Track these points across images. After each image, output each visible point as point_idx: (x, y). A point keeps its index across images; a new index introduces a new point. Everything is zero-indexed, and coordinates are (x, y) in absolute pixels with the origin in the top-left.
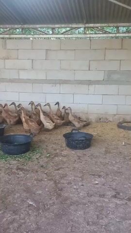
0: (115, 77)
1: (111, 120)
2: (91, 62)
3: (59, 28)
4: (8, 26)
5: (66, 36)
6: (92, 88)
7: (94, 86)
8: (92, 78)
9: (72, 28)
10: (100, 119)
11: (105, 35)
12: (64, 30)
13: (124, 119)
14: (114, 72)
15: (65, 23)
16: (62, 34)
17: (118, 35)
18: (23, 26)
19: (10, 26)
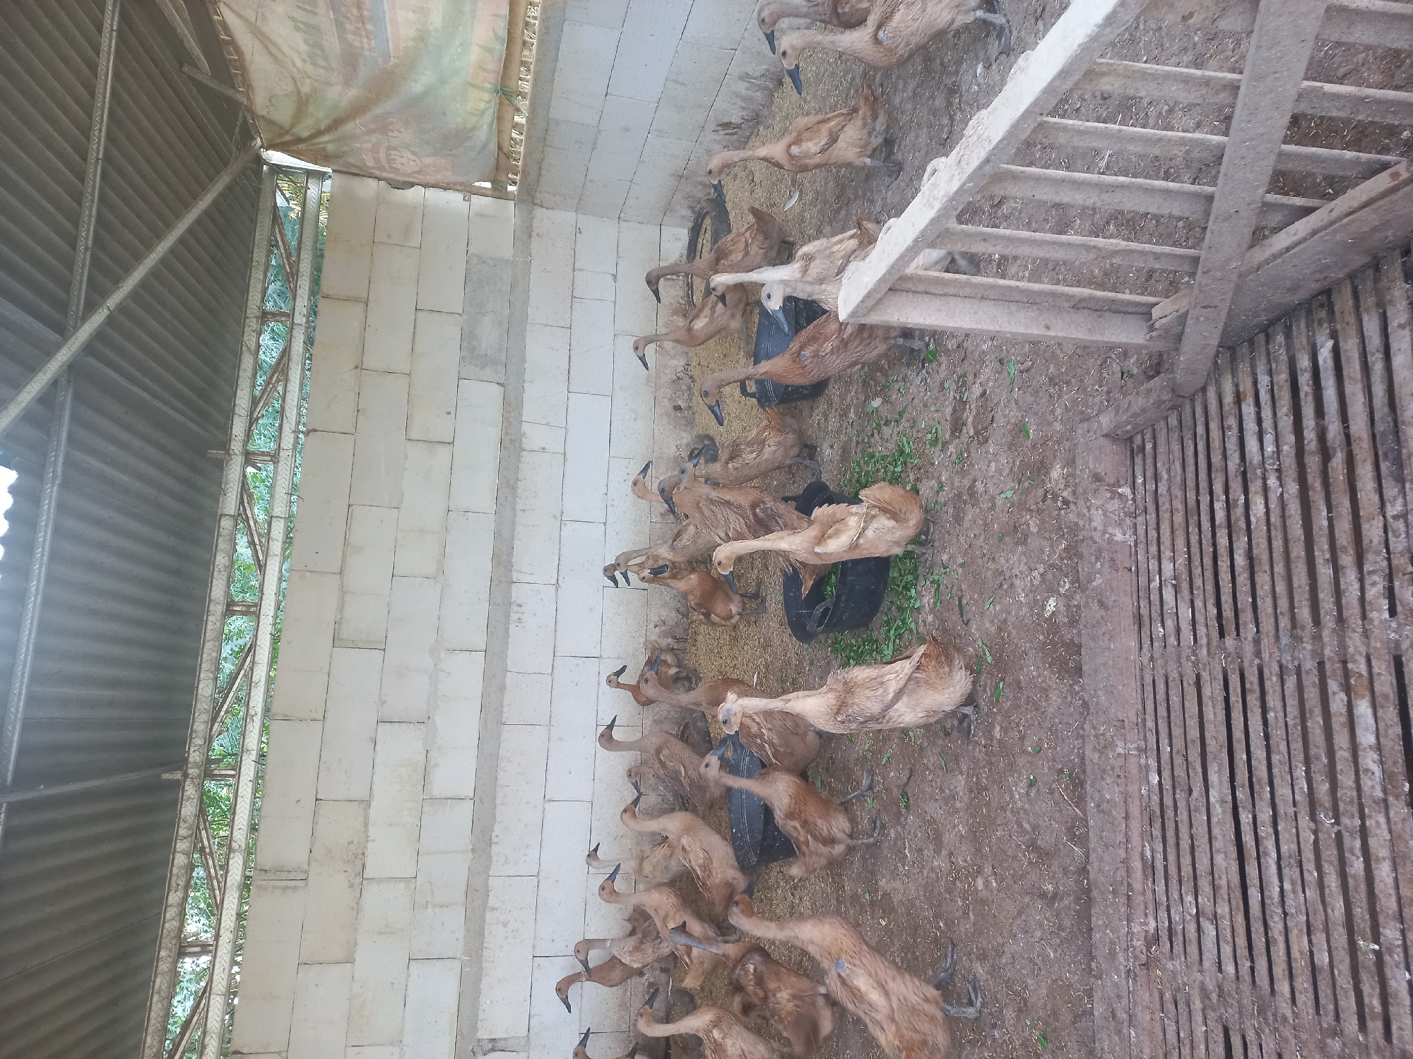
0: (489, 335)
1: (682, 362)
2: (414, 434)
3: (229, 581)
4: (180, 860)
5: (276, 547)
6: (534, 436)
7: (525, 427)
8: (492, 433)
9: (241, 517)
10: (677, 408)
11: (295, 374)
12: (244, 551)
13: (675, 313)
14: (468, 340)
15: (211, 549)
16: (261, 567)
17: (300, 319)
18: (193, 772)
19: (182, 846)
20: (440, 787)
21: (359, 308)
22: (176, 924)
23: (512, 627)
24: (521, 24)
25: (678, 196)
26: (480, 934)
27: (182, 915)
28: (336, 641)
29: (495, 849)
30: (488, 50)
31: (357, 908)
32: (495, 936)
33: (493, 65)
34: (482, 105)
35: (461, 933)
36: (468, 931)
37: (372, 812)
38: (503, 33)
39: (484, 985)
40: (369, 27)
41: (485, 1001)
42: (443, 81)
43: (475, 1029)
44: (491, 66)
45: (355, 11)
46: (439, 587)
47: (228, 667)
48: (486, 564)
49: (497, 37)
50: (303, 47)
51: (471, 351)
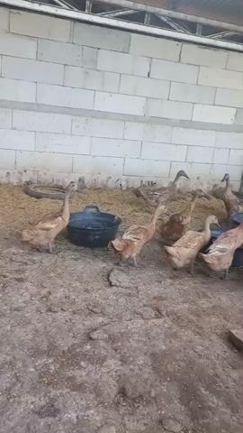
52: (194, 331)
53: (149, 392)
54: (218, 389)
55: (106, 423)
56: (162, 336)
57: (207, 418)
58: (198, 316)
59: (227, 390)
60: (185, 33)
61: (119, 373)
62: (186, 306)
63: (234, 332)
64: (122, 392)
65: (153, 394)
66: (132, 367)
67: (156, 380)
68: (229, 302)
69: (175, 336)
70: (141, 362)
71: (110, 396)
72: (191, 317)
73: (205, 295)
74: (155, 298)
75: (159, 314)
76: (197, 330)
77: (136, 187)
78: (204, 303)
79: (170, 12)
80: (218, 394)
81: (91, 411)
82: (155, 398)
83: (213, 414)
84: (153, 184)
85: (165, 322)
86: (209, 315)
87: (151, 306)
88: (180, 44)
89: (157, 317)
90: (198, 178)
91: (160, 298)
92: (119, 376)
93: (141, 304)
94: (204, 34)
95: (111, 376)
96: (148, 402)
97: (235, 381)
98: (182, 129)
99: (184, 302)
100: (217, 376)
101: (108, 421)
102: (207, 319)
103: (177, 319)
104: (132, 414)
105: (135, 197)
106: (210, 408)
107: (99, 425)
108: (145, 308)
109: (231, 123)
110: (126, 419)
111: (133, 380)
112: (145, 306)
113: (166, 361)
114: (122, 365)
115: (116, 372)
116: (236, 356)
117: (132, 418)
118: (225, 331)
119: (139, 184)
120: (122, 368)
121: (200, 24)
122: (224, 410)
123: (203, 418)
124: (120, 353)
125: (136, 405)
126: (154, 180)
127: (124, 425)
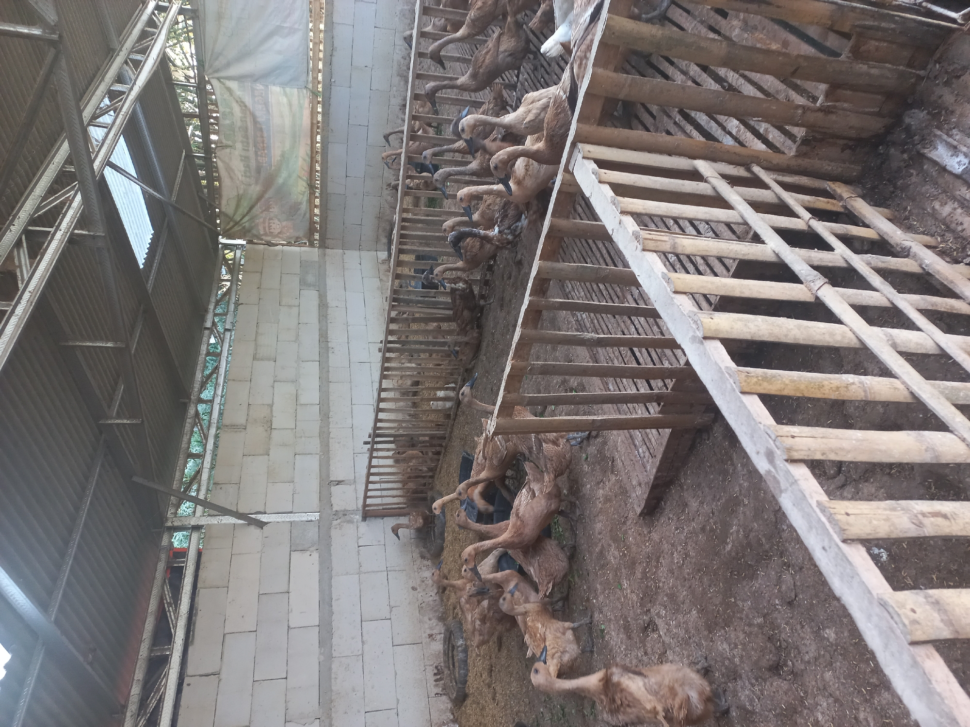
2: (283, 303)
20: (303, 400)
21: (258, 274)
22: (187, 446)
23: (330, 355)
24: (315, 133)
25: (380, 231)
26: (328, 445)
27: (189, 442)
28: (255, 358)
29: (331, 420)
30: (304, 160)
31: (270, 438)
32: (334, 446)
33: (307, 168)
34: (303, 189)
35: (319, 446)
36: (322, 445)
37: (274, 408)
38: (309, 152)
39: (331, 462)
40: (266, 151)
41: (332, 468)
42: (290, 176)
43: (328, 476)
44: (306, 168)
45: (261, 145)
46: (297, 344)
47: (207, 372)
48: (317, 337)
49: (307, 154)
50: (243, 169)
51: (303, 283)
52: (657, 567)
53: (760, 627)
54: (718, 525)
55: (825, 688)
56: (680, 617)
57: (760, 539)
58: (634, 563)
59: (716, 513)
60: (167, 675)
61: (754, 681)
62: (625, 584)
63: (639, 510)
64: (776, 669)
65: (760, 620)
66: (737, 660)
67: (741, 619)
68: (601, 518)
69: (672, 597)
70: (725, 646)
71: (788, 690)
72: (639, 575)
73: (601, 553)
74: (629, 638)
75: (650, 627)
76: (654, 563)
77: (449, 705)
78: (613, 555)
79: (128, 714)
80: (726, 526)
81: (820, 717)
82: (765, 616)
83: (751, 530)
84: (438, 672)
85: (658, 614)
86: (628, 548)
87: (643, 642)
88: (187, 680)
89: (655, 629)
90: (414, 589)
91: (627, 628)
92: (757, 680)
93: (645, 658)
94: (169, 638)
95: (761, 691)
96: (774, 626)
97: (702, 503)
98: (335, 641)
99: (621, 589)
100: (703, 529)
101: (821, 686)
102: (634, 549)
103: (648, 597)
104: (797, 648)
105: (468, 702)
106: (746, 536)
107: (831, 700)
108: (649, 650)
109: (316, 555)
110: (807, 658)
111: (755, 656)
112: (646, 653)
113: (711, 608)
114: (741, 678)
115: (753, 685)
116: (668, 503)
117: (804, 649)
118: (641, 521)
119: (444, 698)
120: (744, 676)
121: (151, 650)
122: (741, 516)
123: (762, 545)
124: (726, 683)
125: (784, 645)
126: (431, 671)
127: (816, 659)
